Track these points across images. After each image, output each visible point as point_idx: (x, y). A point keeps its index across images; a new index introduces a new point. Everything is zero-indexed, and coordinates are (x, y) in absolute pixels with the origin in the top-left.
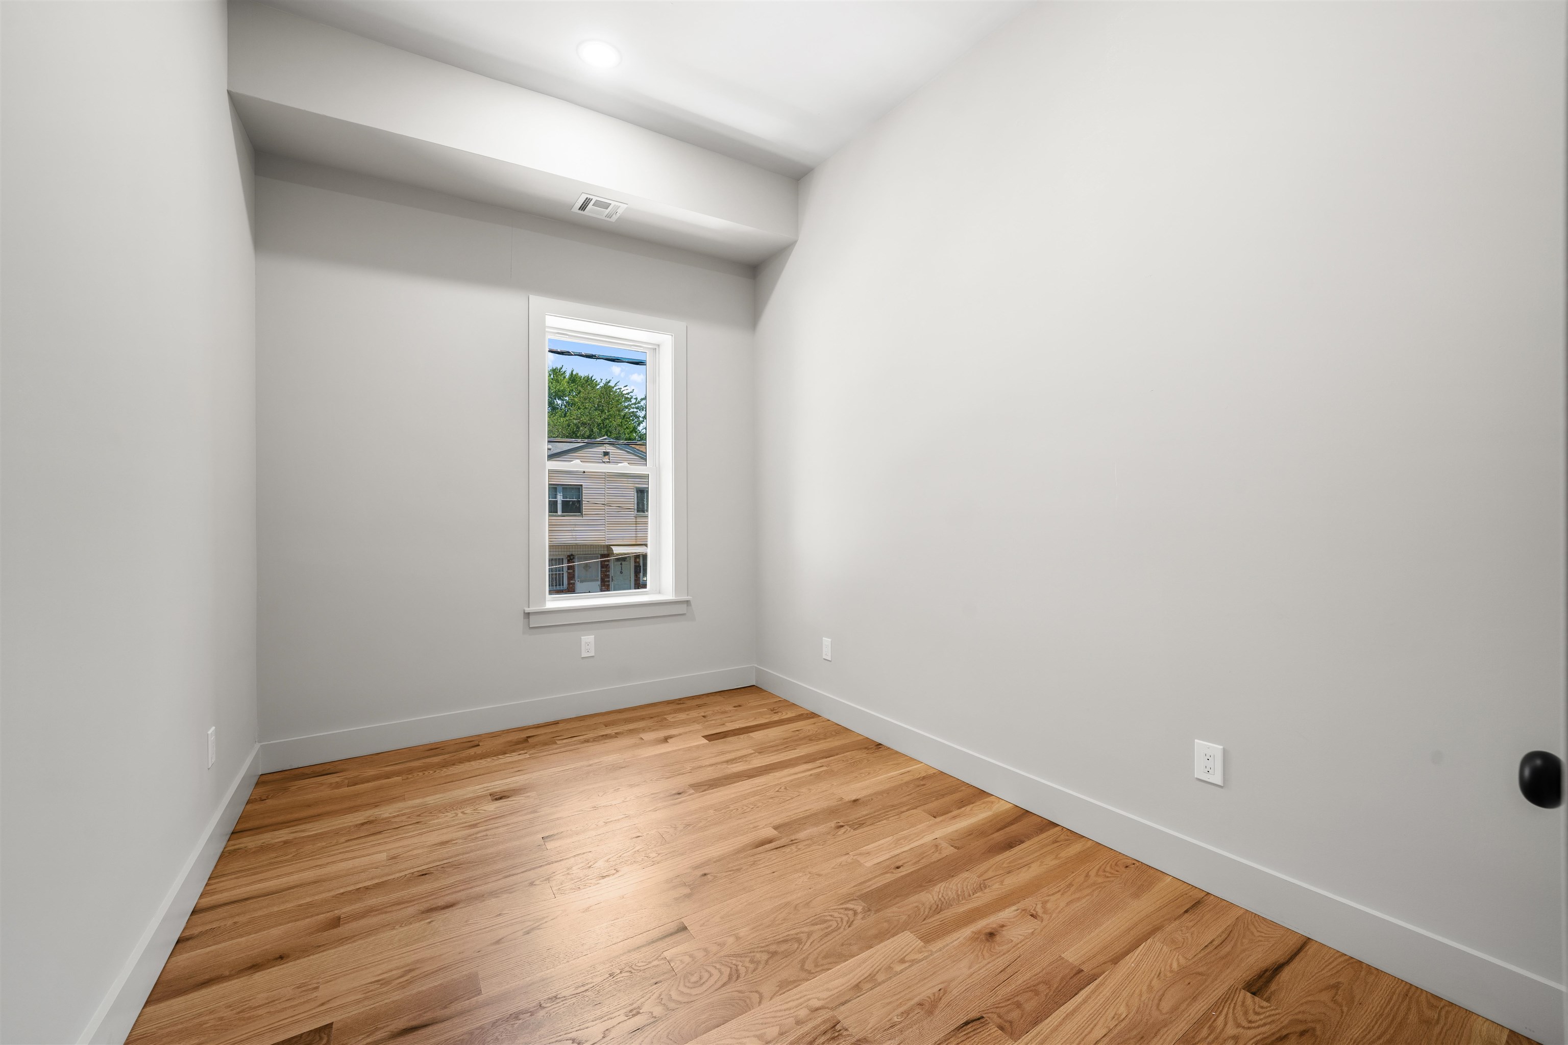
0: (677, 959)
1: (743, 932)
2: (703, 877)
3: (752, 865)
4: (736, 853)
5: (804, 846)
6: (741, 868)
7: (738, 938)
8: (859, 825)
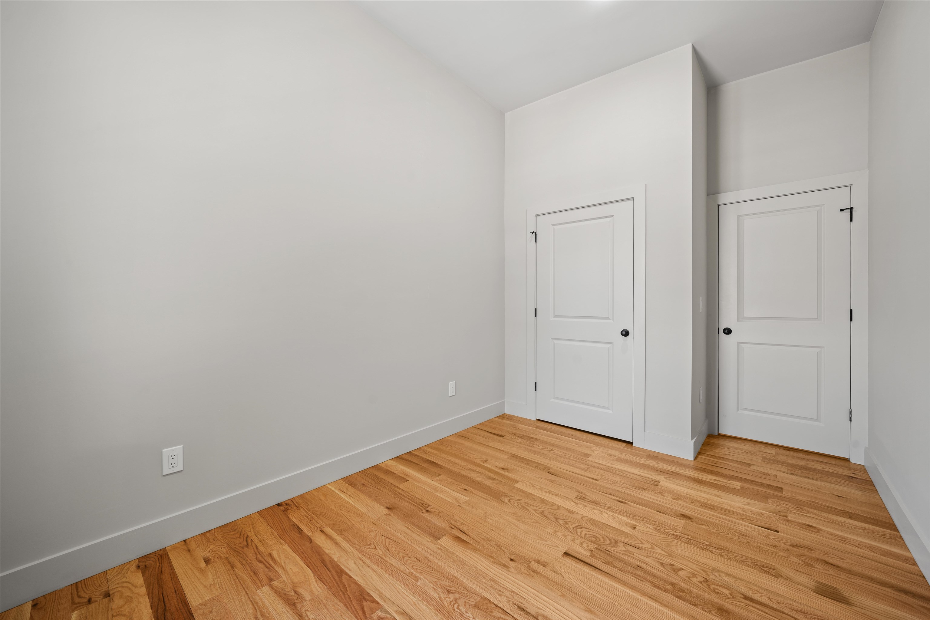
0: (588, 549)
1: (550, 530)
2: (515, 560)
3: (489, 541)
4: (479, 550)
5: (457, 522)
6: (496, 544)
7: (556, 531)
8: (424, 504)
